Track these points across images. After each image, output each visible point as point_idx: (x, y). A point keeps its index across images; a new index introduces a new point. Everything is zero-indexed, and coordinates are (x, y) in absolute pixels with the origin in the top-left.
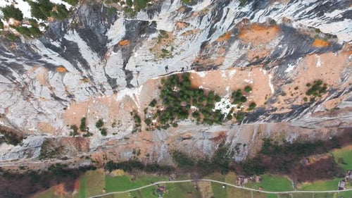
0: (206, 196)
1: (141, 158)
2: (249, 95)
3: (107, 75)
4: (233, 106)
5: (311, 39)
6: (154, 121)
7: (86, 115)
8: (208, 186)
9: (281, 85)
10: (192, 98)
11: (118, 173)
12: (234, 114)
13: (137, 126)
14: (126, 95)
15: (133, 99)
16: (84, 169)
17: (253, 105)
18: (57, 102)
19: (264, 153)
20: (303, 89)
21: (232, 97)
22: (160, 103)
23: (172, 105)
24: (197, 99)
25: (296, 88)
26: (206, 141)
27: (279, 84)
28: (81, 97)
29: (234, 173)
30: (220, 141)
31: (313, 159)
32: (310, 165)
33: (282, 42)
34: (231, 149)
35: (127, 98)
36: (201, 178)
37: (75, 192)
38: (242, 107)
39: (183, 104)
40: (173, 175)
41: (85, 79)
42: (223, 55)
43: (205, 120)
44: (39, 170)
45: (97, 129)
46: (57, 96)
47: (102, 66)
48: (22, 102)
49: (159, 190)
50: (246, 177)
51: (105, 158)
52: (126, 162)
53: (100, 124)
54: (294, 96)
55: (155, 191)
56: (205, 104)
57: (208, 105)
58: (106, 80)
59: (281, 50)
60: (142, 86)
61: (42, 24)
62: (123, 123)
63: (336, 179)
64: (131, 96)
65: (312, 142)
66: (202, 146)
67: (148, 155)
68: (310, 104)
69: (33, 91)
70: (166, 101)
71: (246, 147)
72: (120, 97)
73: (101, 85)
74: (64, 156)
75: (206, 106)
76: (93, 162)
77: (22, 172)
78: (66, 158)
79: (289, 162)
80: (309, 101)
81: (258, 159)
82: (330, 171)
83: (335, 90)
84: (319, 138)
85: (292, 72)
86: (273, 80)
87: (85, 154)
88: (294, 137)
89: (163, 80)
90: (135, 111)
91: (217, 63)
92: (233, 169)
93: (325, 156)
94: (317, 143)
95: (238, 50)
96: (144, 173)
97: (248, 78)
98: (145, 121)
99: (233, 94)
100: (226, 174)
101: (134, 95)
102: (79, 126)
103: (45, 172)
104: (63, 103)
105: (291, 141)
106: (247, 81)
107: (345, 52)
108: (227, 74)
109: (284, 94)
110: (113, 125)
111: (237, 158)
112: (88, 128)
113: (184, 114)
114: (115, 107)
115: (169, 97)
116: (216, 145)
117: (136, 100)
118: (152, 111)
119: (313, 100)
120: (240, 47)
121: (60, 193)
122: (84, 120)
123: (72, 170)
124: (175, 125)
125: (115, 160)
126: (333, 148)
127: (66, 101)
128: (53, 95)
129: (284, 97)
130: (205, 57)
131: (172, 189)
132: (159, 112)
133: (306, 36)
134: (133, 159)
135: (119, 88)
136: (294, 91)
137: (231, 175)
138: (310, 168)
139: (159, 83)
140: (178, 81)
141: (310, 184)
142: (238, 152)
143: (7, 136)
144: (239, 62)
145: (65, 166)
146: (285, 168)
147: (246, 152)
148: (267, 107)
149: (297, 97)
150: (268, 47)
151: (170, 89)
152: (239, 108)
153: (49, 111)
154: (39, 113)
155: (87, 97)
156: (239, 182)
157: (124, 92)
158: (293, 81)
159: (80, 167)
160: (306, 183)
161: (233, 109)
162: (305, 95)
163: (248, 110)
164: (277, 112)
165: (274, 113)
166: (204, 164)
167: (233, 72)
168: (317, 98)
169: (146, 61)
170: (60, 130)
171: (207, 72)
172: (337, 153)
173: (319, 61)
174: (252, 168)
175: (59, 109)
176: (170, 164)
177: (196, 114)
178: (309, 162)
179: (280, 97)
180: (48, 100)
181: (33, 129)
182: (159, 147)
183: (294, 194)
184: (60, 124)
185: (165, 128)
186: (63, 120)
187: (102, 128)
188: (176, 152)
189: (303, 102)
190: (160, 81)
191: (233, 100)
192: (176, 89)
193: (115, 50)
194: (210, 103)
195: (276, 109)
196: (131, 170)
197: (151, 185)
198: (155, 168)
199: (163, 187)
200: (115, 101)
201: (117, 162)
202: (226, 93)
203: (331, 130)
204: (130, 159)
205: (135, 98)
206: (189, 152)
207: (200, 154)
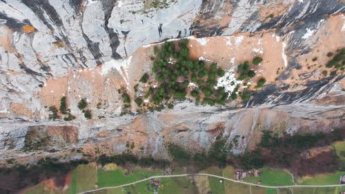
0: (202, 191)
1: (135, 151)
2: (257, 68)
3: (85, 36)
4: (239, 82)
6: (146, 101)
7: (66, 94)
8: (205, 182)
9: (297, 56)
10: (191, 73)
11: (110, 167)
12: (240, 93)
13: (126, 106)
14: (112, 68)
15: (121, 73)
16: (75, 163)
17: (262, 81)
18: (29, 76)
19: (263, 146)
20: (323, 59)
21: (238, 71)
22: (153, 78)
23: (167, 81)
24: (197, 73)
25: (315, 60)
26: (203, 134)
27: (293, 55)
28: (58, 69)
29: (231, 167)
30: (217, 134)
31: (314, 152)
32: (310, 159)
34: (229, 141)
35: (114, 72)
36: (197, 172)
37: (66, 187)
38: (249, 83)
39: (180, 80)
40: (168, 169)
41: (58, 42)
42: (229, 12)
44: (28, 164)
45: (80, 112)
46: (28, 66)
47: (77, 22)
49: (153, 185)
50: (244, 171)
51: (98, 152)
52: (119, 156)
53: (83, 105)
54: (312, 70)
55: (150, 186)
56: (206, 80)
58: (85, 44)
59: (302, 7)
60: (131, 57)
62: (110, 104)
63: (338, 173)
64: (119, 69)
65: (314, 135)
66: (199, 138)
67: (142, 149)
68: (329, 79)
70: (161, 75)
71: (245, 139)
72: (105, 70)
73: (80, 52)
74: (51, 148)
75: (207, 82)
76: (84, 155)
77: (10, 166)
78: (53, 151)
79: (289, 155)
80: (328, 76)
81: (257, 152)
84: (320, 129)
85: (310, 38)
86: (287, 50)
87: (74, 146)
88: (295, 129)
89: (156, 48)
90: (123, 88)
91: (222, 24)
92: (230, 163)
93: (327, 149)
95: (248, 6)
96: (138, 167)
97: (257, 47)
98: (135, 101)
99: (239, 67)
100: (224, 168)
101: (122, 68)
102: (58, 107)
103: (34, 166)
104: (38, 77)
105: (291, 133)
106: (256, 50)
108: (233, 42)
109: (299, 67)
110: (99, 106)
111: (236, 152)
112: (69, 110)
114: (100, 84)
115: (164, 69)
116: (213, 138)
117: (125, 75)
118: (144, 88)
119: (333, 74)
121: (50, 189)
122: (64, 100)
123: (63, 164)
124: (171, 107)
125: (108, 153)
126: (335, 140)
127: (41, 75)
128: (22, 66)
129: (299, 72)
130: (207, 16)
131: (168, 184)
132: (151, 89)
134: (126, 152)
135: (103, 58)
136: (311, 63)
137: (229, 169)
138: (311, 161)
140: (173, 49)
141: (310, 178)
142: (236, 145)
144: (249, 23)
145: (56, 160)
146: (285, 162)
147: (245, 145)
148: (278, 84)
149: (315, 71)
150: (286, 2)
152: (245, 84)
153: (21, 89)
154: (11, 91)
155: (66, 71)
156: (238, 176)
157: (110, 64)
158: (311, 50)
159: (71, 161)
160: (307, 177)
161: (238, 86)
162: (324, 68)
163: (255, 87)
164: (289, 90)
165: (285, 91)
166: (201, 157)
167: (240, 39)
168: (339, 72)
169: (134, 13)
170: (38, 113)
171: (209, 39)
172: (338, 146)
174: (251, 161)
175: (34, 86)
176: (165, 158)
177: (194, 92)
178: (310, 155)
179: (295, 71)
180: (19, 73)
181: (5, 111)
182: (154, 140)
183: (294, 189)
184: (36, 105)
185: (159, 109)
186: (39, 100)
187: (85, 109)
188: (172, 145)
189: (322, 77)
190: (152, 49)
191: (238, 76)
192: (171, 61)
194: (212, 78)
195: (288, 86)
196: (124, 164)
197: (146, 179)
198: (150, 162)
199: (158, 182)
200: (100, 75)
201: (110, 156)
202: (231, 66)
203: (334, 122)
204: (124, 152)
205: (124, 72)
206: (185, 145)
207: (196, 147)
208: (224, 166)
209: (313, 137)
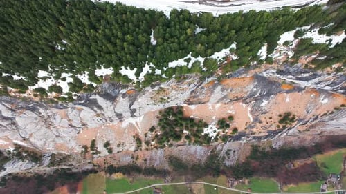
1: (139, 162)
2: (232, 123)
3: (115, 112)
4: (219, 130)
5: (279, 84)
6: (153, 143)
7: (96, 138)
8: (201, 189)
9: (258, 115)
10: (185, 126)
11: (118, 176)
12: (220, 137)
13: (138, 146)
14: (130, 123)
15: (136, 125)
16: (86, 173)
17: (235, 130)
18: (72, 128)
19: (253, 159)
20: (277, 119)
21: (218, 124)
22: (158, 129)
23: (168, 131)
24: (189, 126)
25: (271, 118)
26: (199, 147)
27: (256, 115)
28: (91, 125)
29: (225, 176)
30: (212, 148)
31: (298, 163)
32: (296, 169)
33: (256, 87)
34: (222, 154)
35: (131, 125)
36: (194, 181)
37: (78, 193)
38: (227, 131)
39: (177, 129)
40: (169, 178)
41: (98, 115)
42: (209, 95)
43: (196, 142)
44: (45, 174)
45: (105, 149)
46: (73, 125)
47: (112, 107)
48: (44, 130)
49: (155, 192)
50: (236, 180)
51: (106, 162)
52: (125, 166)
53: (107, 145)
54: (269, 124)
56: (195, 130)
57: (197, 131)
58: (114, 115)
59: (256, 92)
60: (143, 116)
61: (75, 95)
62: (127, 144)
63: (319, 182)
64: (134, 123)
66: (196, 152)
67: (146, 160)
68: (282, 130)
69: (54, 121)
70: (163, 128)
71: (236, 153)
72: (125, 124)
73: (110, 118)
74: (70, 163)
76: (94, 166)
78: (71, 165)
79: (275, 166)
80: (281, 127)
81: (247, 163)
82: (314, 175)
83: (303, 120)
84: (303, 144)
85: (266, 106)
86: (251, 112)
88: (280, 143)
89: (160, 112)
90: (136, 135)
92: (224, 173)
93: (309, 161)
94: (301, 149)
95: (221, 92)
96: (141, 176)
97: (230, 110)
98: (145, 143)
99: (219, 121)
100: (218, 177)
101: (136, 122)
102: (89, 146)
103: (50, 175)
104: (78, 129)
105: (277, 147)
106: (230, 112)
107: (307, 92)
108: (213, 107)
109: (261, 122)
110: (119, 146)
111: (228, 163)
112: (97, 148)
113: (178, 137)
114: (120, 132)
115: (166, 125)
116: (208, 151)
118: (151, 135)
119: (284, 127)
120: (223, 90)
122: (93, 143)
123: (75, 173)
124: (171, 145)
125: (115, 164)
126: (316, 153)
127: (80, 128)
128: (70, 125)
129: (261, 124)
130: (194, 97)
131: (168, 191)
132: (157, 136)
133: (275, 82)
134: (131, 163)
135: (124, 118)
136: (268, 120)
137: (222, 178)
138: (294, 172)
139: (158, 114)
140: (173, 112)
141: (294, 186)
142: (229, 158)
143: (29, 155)
144: (223, 99)
145: (69, 170)
146: (271, 172)
147: (236, 157)
148: (247, 131)
149: (271, 125)
150: (245, 90)
151: (167, 119)
152: (224, 132)
153: (65, 135)
154: (57, 136)
155: (98, 125)
156: (230, 184)
157: (128, 121)
158: (268, 112)
159: (83, 171)
160: (291, 185)
161: (219, 133)
162: (278, 124)
163: (232, 133)
164: (256, 135)
165: (253, 136)
166: (198, 168)
167: (218, 105)
168: (288, 126)
169: (148, 104)
170: (73, 149)
171: (197, 106)
172: (319, 158)
173: (288, 98)
174: (242, 171)
175: (74, 133)
176: (166, 168)
177: (187, 137)
178: (294, 166)
179: (258, 124)
180: (66, 128)
181: (50, 148)
182: (156, 153)
184: (73, 144)
185: (162, 148)
186: (75, 141)
187: (109, 147)
188: (171, 157)
189: (277, 128)
190: (158, 112)
191: (218, 127)
192: (171, 118)
193: (123, 97)
194: (199, 129)
195: (255, 133)
196: (129, 173)
197: (148, 187)
198: (152, 171)
199: (159, 189)
200: (121, 127)
201: (117, 166)
202: (213, 121)
203: (314, 137)
204: (129, 164)
205: (137, 125)
206: (184, 157)
207: (193, 159)
208: (218, 175)
209: (296, 150)
